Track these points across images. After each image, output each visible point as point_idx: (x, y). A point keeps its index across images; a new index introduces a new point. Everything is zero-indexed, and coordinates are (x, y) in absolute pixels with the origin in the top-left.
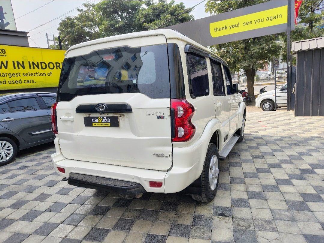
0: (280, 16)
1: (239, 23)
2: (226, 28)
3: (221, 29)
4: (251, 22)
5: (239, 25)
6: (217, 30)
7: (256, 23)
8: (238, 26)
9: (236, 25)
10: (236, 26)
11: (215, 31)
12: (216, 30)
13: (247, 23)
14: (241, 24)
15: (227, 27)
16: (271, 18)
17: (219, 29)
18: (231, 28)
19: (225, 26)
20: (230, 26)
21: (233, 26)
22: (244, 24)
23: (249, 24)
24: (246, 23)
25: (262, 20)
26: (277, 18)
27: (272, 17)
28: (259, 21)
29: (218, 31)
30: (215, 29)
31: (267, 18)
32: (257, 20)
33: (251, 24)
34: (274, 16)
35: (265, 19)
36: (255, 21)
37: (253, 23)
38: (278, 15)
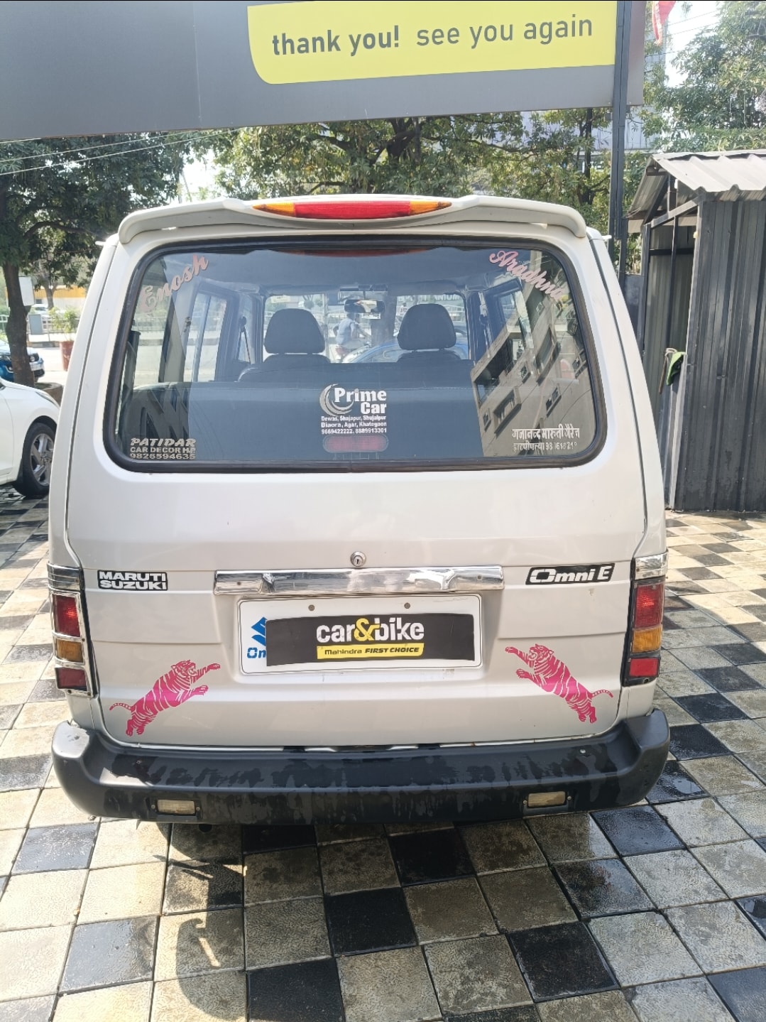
0: (586, 26)
1: (396, 28)
2: (333, 44)
3: (307, 46)
4: (453, 35)
5: (396, 38)
6: (288, 45)
7: (476, 39)
8: (393, 42)
9: (381, 35)
10: (385, 42)
11: (277, 53)
12: (282, 44)
13: (434, 37)
14: (408, 37)
15: (338, 42)
16: (546, 30)
17: (297, 44)
18: (355, 45)
19: (329, 32)
20: (351, 37)
21: (369, 41)
22: (423, 38)
23: (445, 39)
24: (430, 35)
25: (507, 34)
26: (573, 35)
27: (550, 25)
28: (491, 33)
29: (293, 52)
30: (275, 41)
31: (527, 25)
32: (481, 28)
33: (457, 41)
34: (559, 23)
35: (519, 32)
36: (471, 28)
37: (466, 38)
38: (574, 19)
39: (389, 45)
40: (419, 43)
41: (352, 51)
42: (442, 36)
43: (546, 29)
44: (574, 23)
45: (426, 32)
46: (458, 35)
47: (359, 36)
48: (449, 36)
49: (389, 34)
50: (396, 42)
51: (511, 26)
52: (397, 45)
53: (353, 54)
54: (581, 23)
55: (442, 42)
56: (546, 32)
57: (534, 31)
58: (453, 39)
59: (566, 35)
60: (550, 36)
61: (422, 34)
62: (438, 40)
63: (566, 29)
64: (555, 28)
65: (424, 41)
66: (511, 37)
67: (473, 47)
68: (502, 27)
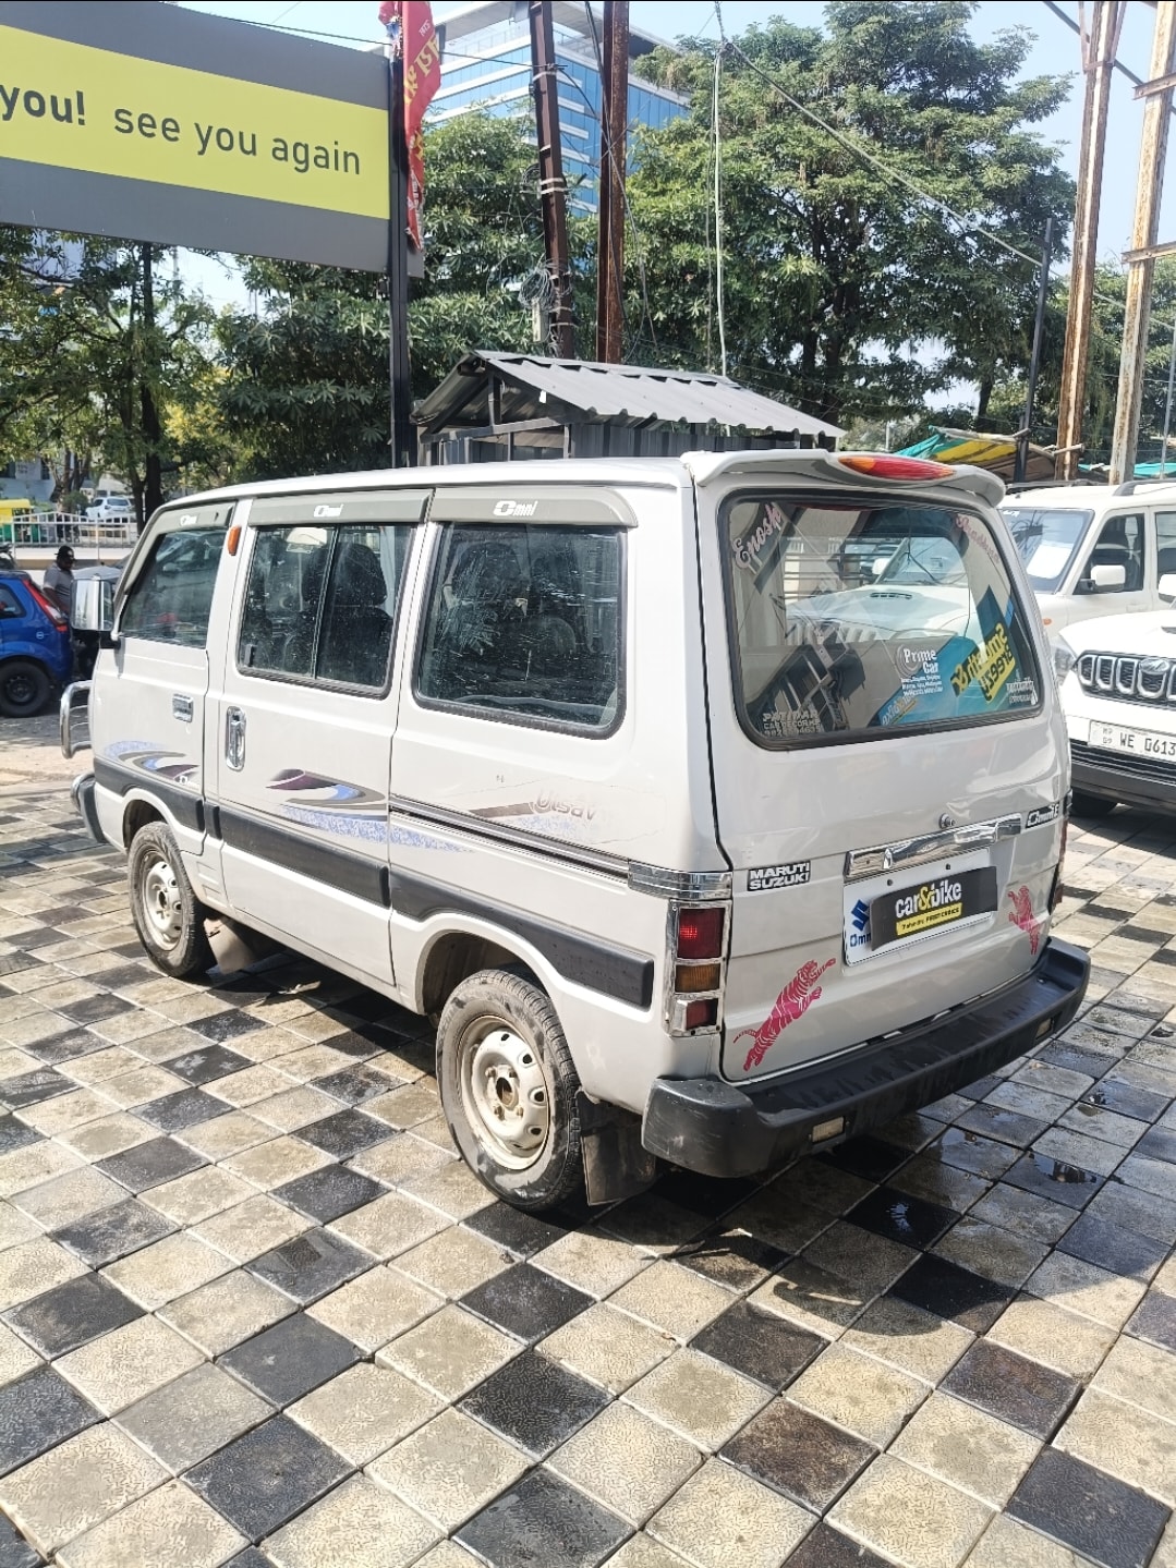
0: (351, 160)
1: (80, 95)
4: (170, 129)
5: (81, 111)
7: (205, 143)
8: (75, 115)
9: (54, 99)
10: (62, 111)
13: (141, 125)
14: (99, 113)
16: (301, 152)
18: (10, 105)
20: (3, 90)
21: (34, 103)
22: (123, 121)
23: (158, 131)
24: (134, 120)
25: (248, 147)
26: (337, 168)
27: (306, 147)
28: (225, 139)
31: (276, 140)
32: (210, 128)
33: (176, 139)
34: (318, 148)
35: (265, 147)
36: (197, 126)
37: (189, 139)
38: (336, 147)
39: (68, 118)
40: (117, 128)
41: (5, 111)
42: (153, 126)
43: (301, 150)
44: (336, 152)
45: (129, 114)
46: (177, 130)
47: (16, 91)
48: (165, 129)
49: (68, 102)
50: (81, 117)
51: (254, 136)
52: (81, 122)
53: (7, 117)
54: (346, 155)
55: (152, 135)
56: (301, 157)
57: (285, 150)
58: (171, 134)
59: (327, 166)
60: (306, 161)
61: (122, 116)
62: (148, 130)
63: (327, 158)
64: (313, 153)
65: (126, 127)
66: (253, 152)
67: (201, 153)
68: (241, 134)
